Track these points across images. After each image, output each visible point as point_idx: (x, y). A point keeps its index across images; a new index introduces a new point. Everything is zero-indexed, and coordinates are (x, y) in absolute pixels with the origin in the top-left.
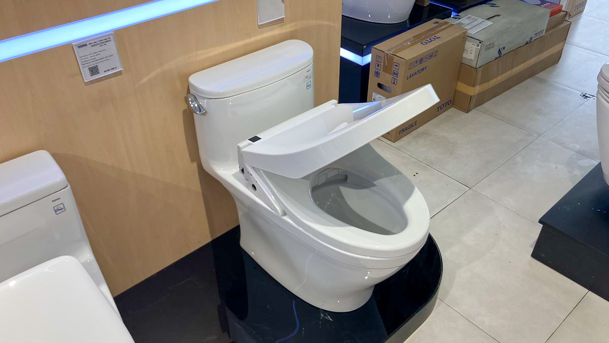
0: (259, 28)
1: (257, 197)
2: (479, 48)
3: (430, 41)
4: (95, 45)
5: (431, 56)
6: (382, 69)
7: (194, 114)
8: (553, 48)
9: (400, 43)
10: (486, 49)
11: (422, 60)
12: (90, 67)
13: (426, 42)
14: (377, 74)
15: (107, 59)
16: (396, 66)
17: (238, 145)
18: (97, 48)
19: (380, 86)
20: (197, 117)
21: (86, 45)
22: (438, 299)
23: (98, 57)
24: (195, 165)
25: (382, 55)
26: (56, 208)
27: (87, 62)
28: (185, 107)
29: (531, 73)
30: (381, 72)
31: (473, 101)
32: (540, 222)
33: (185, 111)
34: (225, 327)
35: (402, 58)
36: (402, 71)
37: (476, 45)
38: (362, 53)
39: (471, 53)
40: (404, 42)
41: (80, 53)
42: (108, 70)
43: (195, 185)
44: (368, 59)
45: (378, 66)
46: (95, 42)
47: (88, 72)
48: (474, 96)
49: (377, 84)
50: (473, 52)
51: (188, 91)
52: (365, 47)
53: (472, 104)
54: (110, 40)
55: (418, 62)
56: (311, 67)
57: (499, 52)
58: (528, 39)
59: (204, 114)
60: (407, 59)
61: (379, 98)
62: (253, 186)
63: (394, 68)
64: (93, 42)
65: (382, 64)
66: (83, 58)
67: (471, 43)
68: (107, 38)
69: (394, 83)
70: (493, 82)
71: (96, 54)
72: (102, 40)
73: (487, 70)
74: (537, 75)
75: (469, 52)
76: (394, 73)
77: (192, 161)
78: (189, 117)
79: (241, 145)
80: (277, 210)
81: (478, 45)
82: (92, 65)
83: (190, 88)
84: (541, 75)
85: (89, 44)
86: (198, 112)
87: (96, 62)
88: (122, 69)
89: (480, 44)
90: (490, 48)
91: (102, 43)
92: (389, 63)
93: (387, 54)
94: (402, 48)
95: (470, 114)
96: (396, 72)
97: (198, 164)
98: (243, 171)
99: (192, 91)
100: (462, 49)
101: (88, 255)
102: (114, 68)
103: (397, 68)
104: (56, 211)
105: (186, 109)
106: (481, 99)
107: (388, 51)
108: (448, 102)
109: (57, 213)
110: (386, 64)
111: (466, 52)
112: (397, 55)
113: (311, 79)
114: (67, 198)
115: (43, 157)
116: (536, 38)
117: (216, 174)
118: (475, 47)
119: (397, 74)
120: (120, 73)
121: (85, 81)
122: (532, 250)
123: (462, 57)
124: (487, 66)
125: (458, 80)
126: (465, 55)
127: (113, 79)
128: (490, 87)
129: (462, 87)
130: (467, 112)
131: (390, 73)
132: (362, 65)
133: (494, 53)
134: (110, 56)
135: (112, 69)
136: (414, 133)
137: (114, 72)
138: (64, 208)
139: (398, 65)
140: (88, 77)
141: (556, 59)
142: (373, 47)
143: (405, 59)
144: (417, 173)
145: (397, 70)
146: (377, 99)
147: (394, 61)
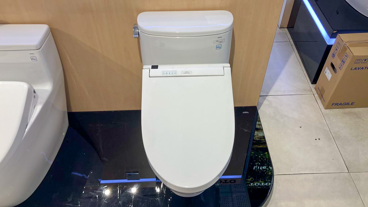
6: (337, 54)
14: (333, 56)
16: (346, 56)
17: (143, 66)
19: (332, 65)
25: (341, 43)
26: (32, 58)
36: (348, 61)
38: (331, 36)
44: (331, 42)
45: (336, 50)
49: (331, 63)
52: (335, 32)
55: (367, 61)
60: (354, 55)
61: (329, 73)
63: (344, 57)
65: (338, 50)
69: (340, 68)
76: (343, 61)
93: (344, 44)
96: (344, 61)
103: (346, 58)
107: (346, 42)
110: (341, 52)
112: (350, 48)
119: (344, 62)
131: (341, 60)
132: (328, 44)
138: (36, 59)
139: (347, 56)
142: (339, 34)
143: (353, 54)
144: (319, 139)
145: (345, 60)
146: (327, 72)
147: (346, 52)
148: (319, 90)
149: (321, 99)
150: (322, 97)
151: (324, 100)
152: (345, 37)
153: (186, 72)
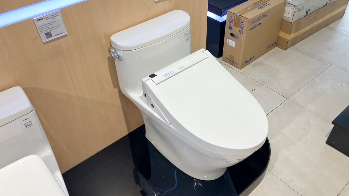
0: (155, 3)
1: (154, 112)
2: (294, 10)
3: (263, 6)
4: (48, 19)
5: (264, 16)
6: (233, 25)
7: (115, 60)
8: (339, 9)
9: (245, 8)
10: (299, 11)
11: (258, 18)
12: (46, 33)
13: (261, 7)
14: (230, 27)
15: (57, 27)
16: (242, 22)
17: (142, 80)
18: (50, 21)
19: (232, 35)
20: (117, 62)
21: (42, 19)
22: (267, 170)
23: (51, 27)
24: (117, 89)
25: (233, 16)
26: (26, 125)
27: (43, 30)
28: (109, 55)
29: (326, 24)
30: (233, 26)
31: (289, 43)
32: (333, 123)
33: (109, 58)
34: (138, 182)
35: (247, 18)
36: (246, 26)
37: (292, 8)
38: (220, 14)
39: (289, 14)
40: (247, 8)
41: (39, 24)
42: (58, 34)
43: (118, 102)
44: (225, 18)
45: (231, 22)
46: (48, 17)
47: (45, 36)
48: (289, 40)
49: (230, 34)
50: (291, 13)
51: (111, 46)
52: (223, 11)
53: (289, 45)
54: (58, 15)
55: (256, 20)
56: (188, 28)
57: (306, 12)
58: (325, 4)
59: (121, 60)
61: (232, 42)
62: (152, 105)
63: (241, 24)
64: (46, 17)
65: (233, 21)
66: (41, 27)
67: (289, 7)
68: (56, 14)
69: (241, 33)
70: (302, 31)
71: (50, 24)
72: (53, 15)
73: (299, 24)
74: (329, 26)
75: (288, 13)
76: (241, 27)
77: (115, 87)
78: (112, 62)
79: (144, 80)
80: (167, 121)
81: (293, 9)
82: (47, 31)
83: (111, 44)
84: (332, 25)
85: (44, 18)
86: (116, 59)
87: (50, 29)
88: (67, 33)
89: (295, 8)
90: (301, 10)
91: (53, 17)
92: (238, 21)
93: (237, 15)
94: (246, 11)
95: (287, 50)
97: (118, 89)
98: (145, 95)
99: (113, 46)
100: (283, 11)
101: (48, 151)
102: (62, 33)
103: (243, 24)
104: (26, 126)
105: (110, 56)
106: (294, 42)
107: (237, 13)
108: (274, 44)
109: (27, 127)
110: (236, 22)
111: (285, 13)
112: (242, 16)
113: (189, 36)
114: (33, 118)
115: (18, 91)
116: (330, 2)
117: (129, 96)
118: (291, 10)
119: (242, 28)
120: (66, 36)
121: (43, 42)
122: (326, 139)
123: (283, 16)
124: (298, 21)
125: (280, 30)
126: (285, 15)
127: (62, 40)
128: (300, 34)
129: (282, 34)
130: (286, 50)
131: (239, 28)
132: (221, 22)
133: (303, 13)
134: (59, 25)
135: (60, 33)
136: (253, 63)
137: (62, 35)
138: (32, 124)
140: (45, 40)
141: (341, 15)
142: (228, 11)
143: (248, 19)
144: (254, 89)
145: (243, 25)
146: (230, 43)
147: (241, 20)
148: (227, 59)
149: (232, 65)
150: (233, 62)
151: (236, 63)
152: (235, 10)
153: (181, 68)
